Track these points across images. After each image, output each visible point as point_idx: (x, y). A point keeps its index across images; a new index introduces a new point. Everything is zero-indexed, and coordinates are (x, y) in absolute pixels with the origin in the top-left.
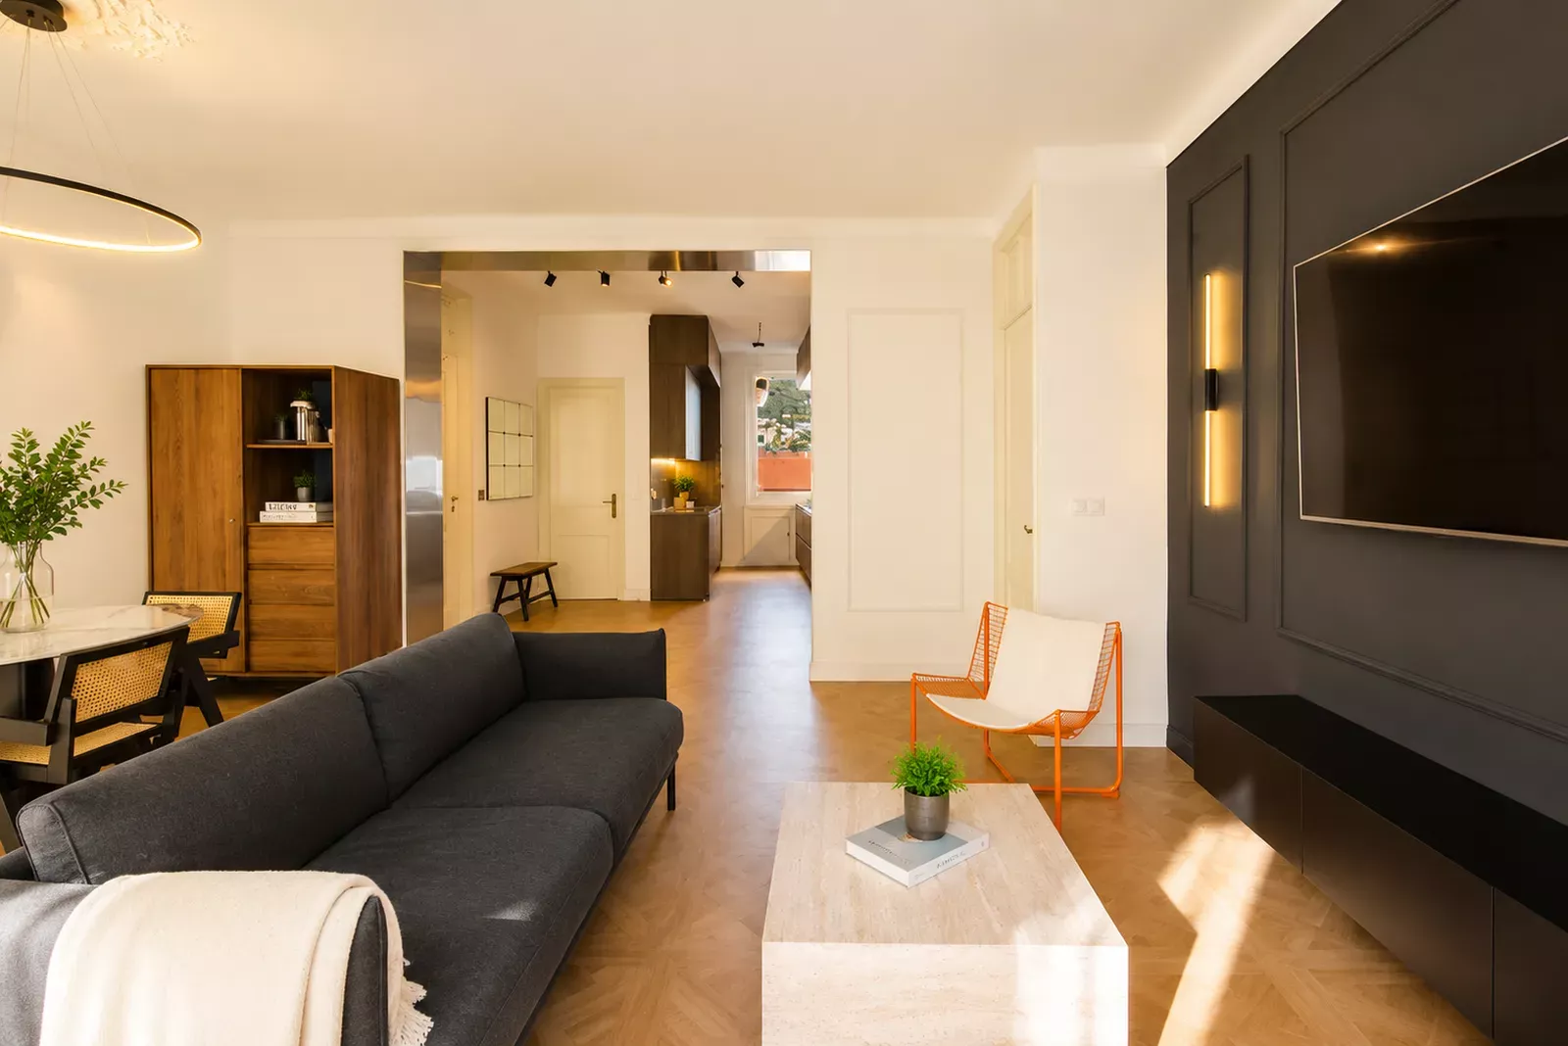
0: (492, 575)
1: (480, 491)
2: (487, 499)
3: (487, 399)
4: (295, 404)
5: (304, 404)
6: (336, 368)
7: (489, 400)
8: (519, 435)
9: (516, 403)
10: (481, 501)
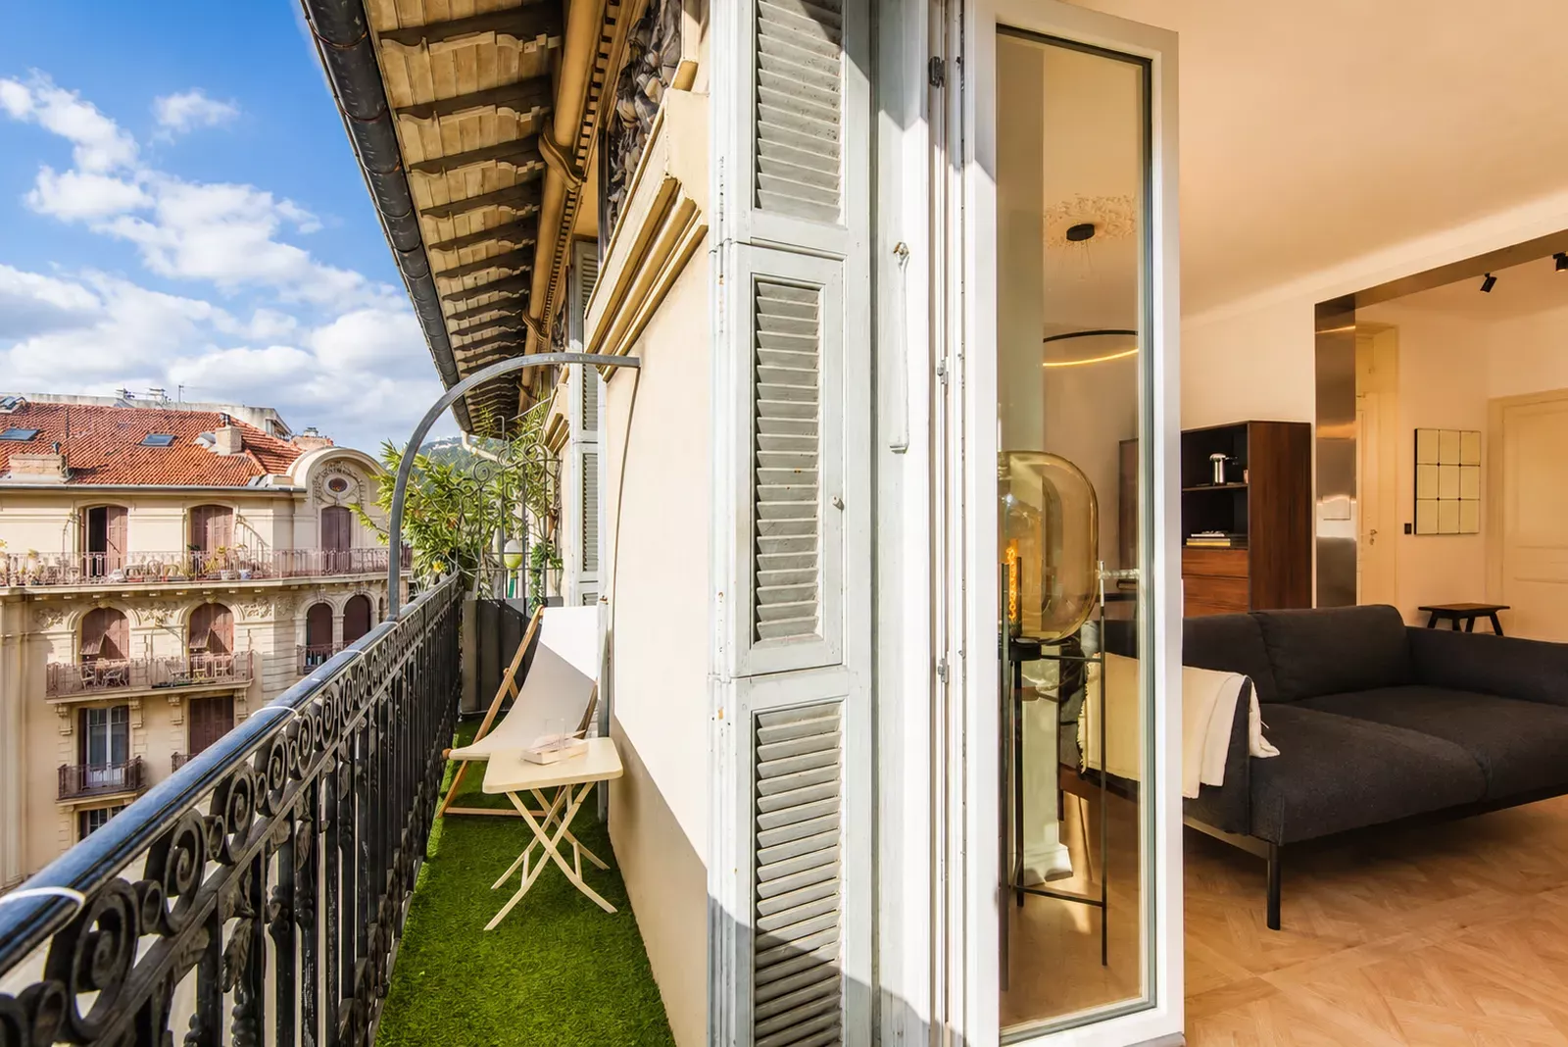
0: (1420, 608)
1: (1406, 525)
2: (1415, 533)
3: (1416, 431)
4: (1215, 456)
5: (1221, 456)
6: (1251, 422)
7: (1418, 432)
8: (1460, 465)
9: (1456, 431)
10: (1409, 536)
